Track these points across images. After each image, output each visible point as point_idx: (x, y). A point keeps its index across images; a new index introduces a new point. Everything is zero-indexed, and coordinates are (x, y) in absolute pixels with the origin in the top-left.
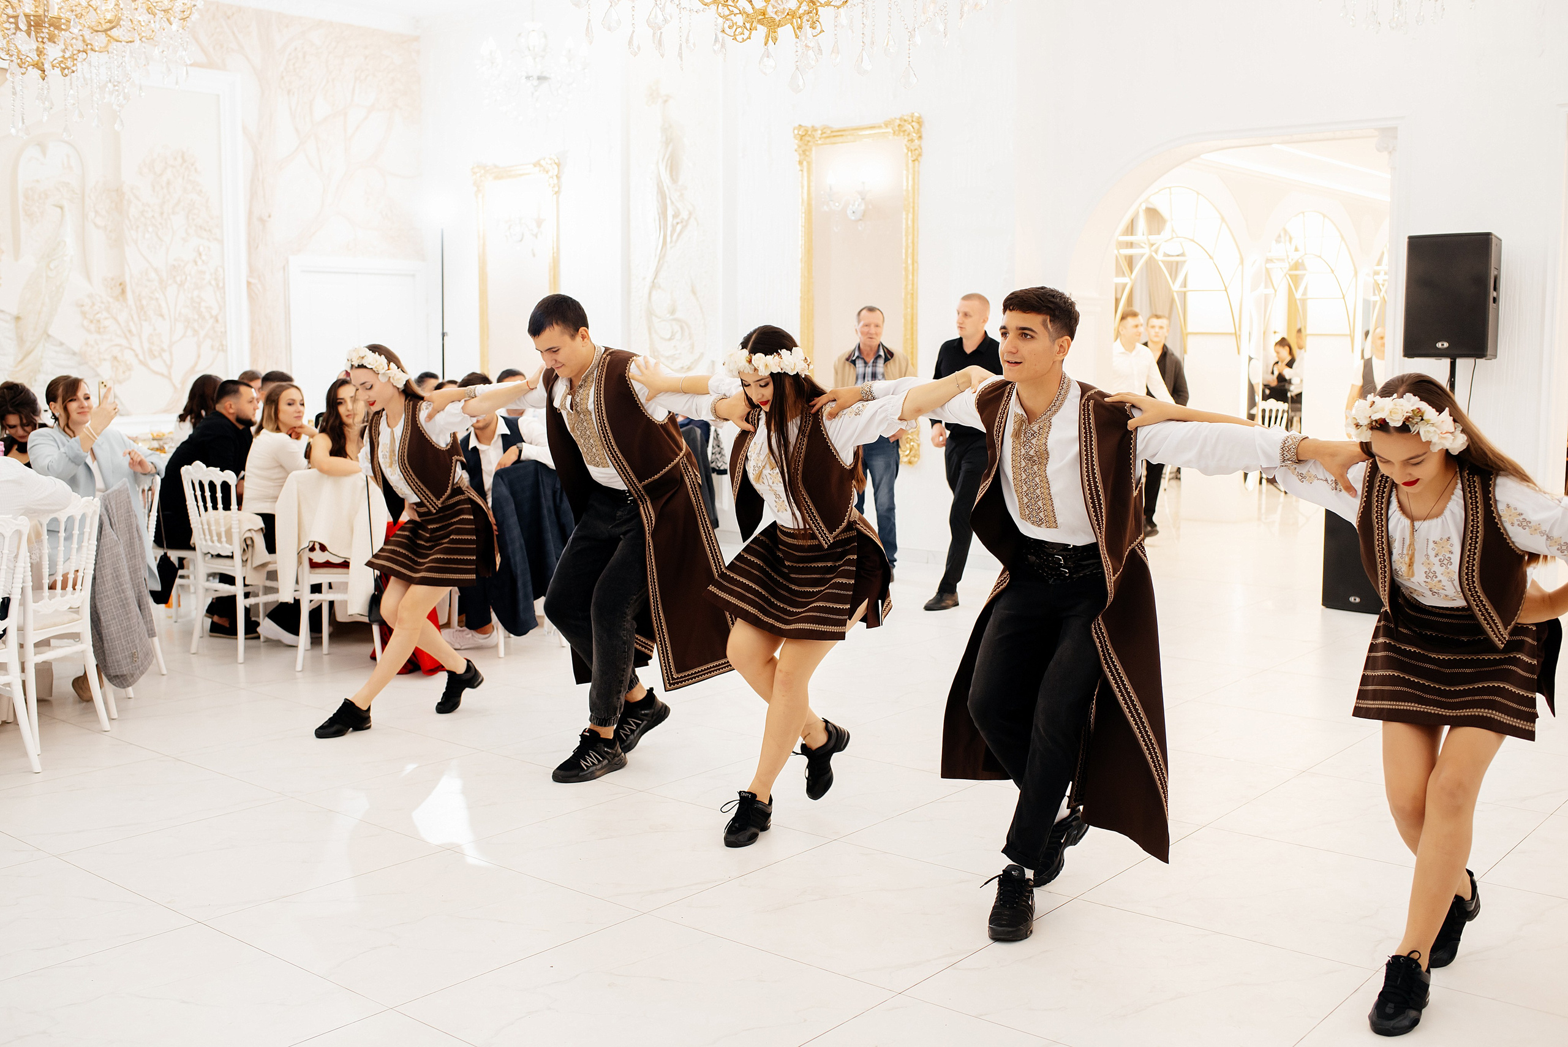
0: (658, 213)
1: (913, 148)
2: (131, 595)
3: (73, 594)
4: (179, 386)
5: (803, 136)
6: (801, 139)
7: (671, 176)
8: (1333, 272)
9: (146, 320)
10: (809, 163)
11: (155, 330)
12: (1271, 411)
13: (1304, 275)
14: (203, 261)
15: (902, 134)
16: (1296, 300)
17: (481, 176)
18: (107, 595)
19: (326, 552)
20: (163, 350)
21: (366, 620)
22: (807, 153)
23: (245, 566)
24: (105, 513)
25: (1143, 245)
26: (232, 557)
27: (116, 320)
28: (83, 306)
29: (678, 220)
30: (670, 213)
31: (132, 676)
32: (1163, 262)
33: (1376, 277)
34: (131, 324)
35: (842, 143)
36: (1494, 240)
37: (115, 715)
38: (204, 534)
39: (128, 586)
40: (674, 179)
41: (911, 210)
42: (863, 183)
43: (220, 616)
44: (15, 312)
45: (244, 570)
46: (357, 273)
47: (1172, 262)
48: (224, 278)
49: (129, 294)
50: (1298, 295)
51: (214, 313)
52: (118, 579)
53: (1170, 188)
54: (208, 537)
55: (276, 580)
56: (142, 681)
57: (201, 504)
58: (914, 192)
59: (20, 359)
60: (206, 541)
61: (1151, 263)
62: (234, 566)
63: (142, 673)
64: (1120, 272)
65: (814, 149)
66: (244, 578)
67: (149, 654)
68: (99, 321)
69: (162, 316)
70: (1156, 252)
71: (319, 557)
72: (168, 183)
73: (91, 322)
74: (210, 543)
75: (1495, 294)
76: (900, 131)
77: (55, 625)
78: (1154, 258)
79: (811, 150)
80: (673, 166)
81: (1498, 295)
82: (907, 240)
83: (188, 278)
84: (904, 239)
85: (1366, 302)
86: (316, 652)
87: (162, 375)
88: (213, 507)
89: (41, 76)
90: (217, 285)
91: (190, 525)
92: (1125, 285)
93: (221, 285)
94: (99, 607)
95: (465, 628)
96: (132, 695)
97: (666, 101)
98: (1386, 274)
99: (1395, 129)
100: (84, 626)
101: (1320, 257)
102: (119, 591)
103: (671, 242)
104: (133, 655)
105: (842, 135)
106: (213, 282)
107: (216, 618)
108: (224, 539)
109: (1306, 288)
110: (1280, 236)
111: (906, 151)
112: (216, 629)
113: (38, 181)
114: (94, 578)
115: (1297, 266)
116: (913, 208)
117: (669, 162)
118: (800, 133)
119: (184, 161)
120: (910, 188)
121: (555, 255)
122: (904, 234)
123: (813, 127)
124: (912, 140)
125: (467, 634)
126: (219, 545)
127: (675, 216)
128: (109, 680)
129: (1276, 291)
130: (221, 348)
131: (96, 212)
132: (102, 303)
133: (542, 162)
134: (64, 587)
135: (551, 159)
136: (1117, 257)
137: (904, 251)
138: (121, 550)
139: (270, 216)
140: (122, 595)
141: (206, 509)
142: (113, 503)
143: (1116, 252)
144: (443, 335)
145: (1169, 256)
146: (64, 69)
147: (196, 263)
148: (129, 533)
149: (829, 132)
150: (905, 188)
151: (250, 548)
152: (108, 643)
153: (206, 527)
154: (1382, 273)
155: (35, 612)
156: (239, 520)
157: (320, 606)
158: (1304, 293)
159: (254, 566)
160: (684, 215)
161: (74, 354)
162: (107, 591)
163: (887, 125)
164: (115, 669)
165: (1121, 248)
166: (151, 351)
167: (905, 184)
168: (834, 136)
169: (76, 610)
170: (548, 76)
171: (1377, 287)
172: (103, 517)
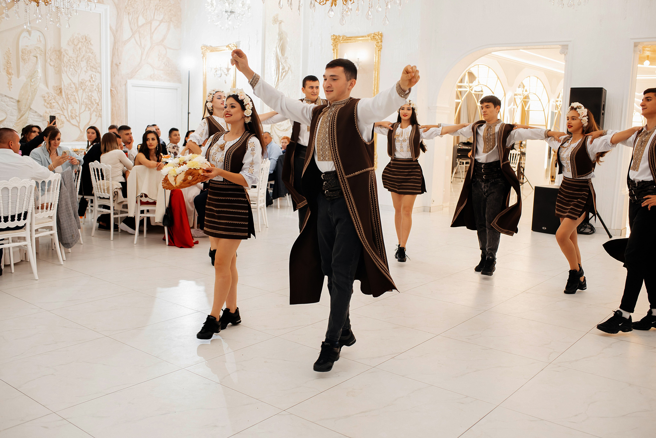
0: (276, 68)
1: (378, 46)
2: (72, 212)
3: (50, 211)
4: (82, 131)
5: (335, 39)
6: (334, 40)
7: (282, 53)
8: (540, 100)
9: (70, 104)
10: (337, 50)
11: (73, 107)
12: (513, 154)
13: (529, 101)
14: (93, 81)
15: (374, 40)
16: (525, 110)
17: (205, 50)
18: (63, 212)
19: (147, 198)
20: (77, 116)
21: (162, 225)
22: (336, 46)
23: (114, 202)
24: (62, 180)
25: (467, 87)
26: (109, 199)
27: (58, 103)
28: (45, 97)
29: (284, 71)
30: (281, 68)
31: (72, 244)
32: (475, 94)
33: (557, 103)
34: (64, 105)
35: (350, 42)
36: (604, 90)
37: (65, 259)
38: (98, 189)
39: (71, 208)
40: (283, 55)
41: (377, 70)
42: (358, 59)
43: (103, 222)
44: (17, 99)
45: (114, 204)
46: (154, 88)
47: (476, 94)
48: (101, 88)
49: (63, 93)
50: (526, 109)
51: (97, 102)
52: (67, 206)
53: (478, 65)
54: (99, 191)
55: (127, 208)
56: (75, 246)
57: (97, 177)
58: (378, 63)
59: (19, 118)
60: (99, 192)
61: (470, 95)
62: (110, 202)
63: (76, 243)
64: (458, 98)
65: (339, 44)
66: (114, 207)
67: (78, 235)
68: (51, 103)
69: (76, 102)
70: (472, 90)
71: (144, 200)
72: (80, 49)
73: (48, 103)
74: (100, 193)
75: (603, 112)
76: (373, 38)
77: (43, 223)
78: (471, 93)
79: (338, 45)
80: (283, 49)
81: (604, 112)
82: (375, 82)
83: (87, 87)
84: (374, 82)
85: (552, 113)
86: (141, 237)
87: (76, 126)
88: (102, 179)
89: (37, 5)
90: (99, 90)
91: (92, 185)
92: (459, 103)
93: (100, 90)
94: (60, 216)
95: (199, 229)
96: (70, 251)
97: (280, 23)
98: (560, 102)
99: (568, 45)
100: (54, 223)
101: (535, 94)
102: (67, 210)
103: (281, 79)
104: (72, 235)
105: (350, 39)
106: (97, 89)
107: (101, 223)
108: (106, 192)
109: (529, 107)
110: (520, 85)
111: (376, 47)
112: (101, 227)
113: (27, 46)
114: (58, 205)
115: (527, 97)
116: (378, 69)
117: (281, 47)
118: (334, 38)
119: (86, 40)
120: (377, 61)
121: (234, 83)
122: (374, 79)
123: (339, 36)
124: (378, 43)
125: (200, 232)
126: (104, 194)
127: (283, 69)
128: (63, 245)
129: (518, 107)
130: (99, 116)
131: (51, 59)
132: (53, 96)
133: (230, 46)
134: (47, 208)
135: (233, 44)
136: (457, 91)
137: (373, 86)
138: (68, 194)
139: (120, 64)
140: (69, 212)
141: (99, 180)
142: (65, 176)
143: (456, 89)
144: (189, 113)
145: (477, 92)
146: (46, 3)
147: (90, 81)
148: (71, 188)
149: (345, 38)
150: (375, 61)
151: (116, 196)
152: (63, 231)
153: (99, 186)
154: (559, 101)
155: (36, 217)
156: (112, 184)
157: (144, 219)
158: (529, 108)
159: (118, 202)
160: (287, 69)
161: (41, 116)
162: (63, 210)
163: (368, 36)
164: (66, 241)
165: (459, 88)
166: (71, 116)
167: (375, 60)
168: (347, 40)
169: (51, 217)
170: (234, 11)
171: (557, 107)
172: (62, 181)
